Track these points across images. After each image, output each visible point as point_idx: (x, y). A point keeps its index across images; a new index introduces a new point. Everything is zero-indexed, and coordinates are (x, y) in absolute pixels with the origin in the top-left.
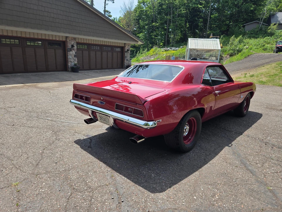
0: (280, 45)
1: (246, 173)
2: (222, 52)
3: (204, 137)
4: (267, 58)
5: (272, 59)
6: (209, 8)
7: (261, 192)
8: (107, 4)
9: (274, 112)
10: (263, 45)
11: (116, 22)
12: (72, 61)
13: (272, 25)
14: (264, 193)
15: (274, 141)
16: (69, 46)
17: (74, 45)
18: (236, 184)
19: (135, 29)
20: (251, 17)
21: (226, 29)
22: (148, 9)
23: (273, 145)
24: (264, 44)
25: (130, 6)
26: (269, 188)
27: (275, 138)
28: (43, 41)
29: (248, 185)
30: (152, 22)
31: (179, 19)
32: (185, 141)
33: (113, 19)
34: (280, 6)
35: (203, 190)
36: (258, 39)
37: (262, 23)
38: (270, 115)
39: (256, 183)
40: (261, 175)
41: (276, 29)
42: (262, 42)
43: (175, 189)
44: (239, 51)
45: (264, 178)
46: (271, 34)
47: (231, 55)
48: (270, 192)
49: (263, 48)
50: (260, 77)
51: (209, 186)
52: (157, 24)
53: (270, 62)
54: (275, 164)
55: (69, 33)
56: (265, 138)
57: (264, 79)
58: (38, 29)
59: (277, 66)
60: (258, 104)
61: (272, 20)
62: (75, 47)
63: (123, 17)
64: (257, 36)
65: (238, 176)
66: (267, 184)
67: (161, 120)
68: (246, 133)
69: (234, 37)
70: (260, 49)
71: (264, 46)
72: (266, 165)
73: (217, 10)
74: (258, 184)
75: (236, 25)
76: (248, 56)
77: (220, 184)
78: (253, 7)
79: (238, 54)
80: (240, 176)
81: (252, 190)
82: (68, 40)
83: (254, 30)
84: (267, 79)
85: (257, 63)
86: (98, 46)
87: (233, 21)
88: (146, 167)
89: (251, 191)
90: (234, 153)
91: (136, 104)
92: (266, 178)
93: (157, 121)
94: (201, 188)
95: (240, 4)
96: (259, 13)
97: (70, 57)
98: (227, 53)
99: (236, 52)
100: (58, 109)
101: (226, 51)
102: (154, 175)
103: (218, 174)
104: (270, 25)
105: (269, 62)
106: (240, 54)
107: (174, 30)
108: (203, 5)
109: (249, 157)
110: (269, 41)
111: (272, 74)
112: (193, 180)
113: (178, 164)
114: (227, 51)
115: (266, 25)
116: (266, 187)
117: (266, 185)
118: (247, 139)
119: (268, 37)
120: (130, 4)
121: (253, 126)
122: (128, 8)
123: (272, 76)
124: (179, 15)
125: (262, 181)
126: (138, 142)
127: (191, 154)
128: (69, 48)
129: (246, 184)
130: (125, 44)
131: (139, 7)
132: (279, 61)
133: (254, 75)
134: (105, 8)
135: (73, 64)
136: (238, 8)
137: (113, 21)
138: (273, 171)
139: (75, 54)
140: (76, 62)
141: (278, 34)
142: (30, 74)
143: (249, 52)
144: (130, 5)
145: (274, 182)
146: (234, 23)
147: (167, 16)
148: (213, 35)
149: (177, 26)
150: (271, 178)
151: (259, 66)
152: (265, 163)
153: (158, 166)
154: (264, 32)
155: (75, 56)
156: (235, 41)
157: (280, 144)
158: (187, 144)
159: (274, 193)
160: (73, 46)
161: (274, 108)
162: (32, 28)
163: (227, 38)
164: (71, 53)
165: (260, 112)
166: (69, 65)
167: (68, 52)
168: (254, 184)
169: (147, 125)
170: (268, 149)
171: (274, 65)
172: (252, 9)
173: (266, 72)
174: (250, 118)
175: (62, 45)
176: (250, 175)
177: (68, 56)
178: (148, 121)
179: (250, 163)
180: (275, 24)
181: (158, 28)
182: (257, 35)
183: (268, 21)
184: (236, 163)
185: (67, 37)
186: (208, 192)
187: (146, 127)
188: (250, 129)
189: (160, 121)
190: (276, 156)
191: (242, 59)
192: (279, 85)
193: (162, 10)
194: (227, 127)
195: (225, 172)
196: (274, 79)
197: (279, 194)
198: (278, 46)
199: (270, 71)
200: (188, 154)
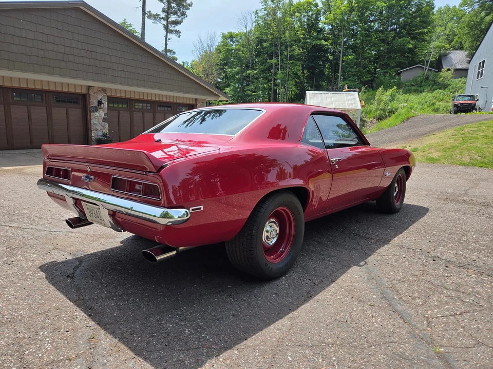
0: (460, 102)
1: (390, 319)
2: (364, 114)
3: (316, 250)
4: (440, 122)
5: (447, 123)
6: (340, 45)
7: (419, 359)
8: (169, 39)
9: (451, 205)
10: (432, 102)
11: (187, 68)
12: (99, 129)
13: (443, 71)
14: (426, 361)
15: (450, 254)
16: (94, 102)
17: (103, 101)
18: (367, 342)
19: (219, 80)
20: (410, 59)
21: (369, 79)
22: (238, 46)
23: (449, 262)
24: (434, 101)
25: (209, 43)
26: (437, 350)
27: (453, 249)
28: (44, 95)
29: (391, 345)
30: (247, 67)
31: (292, 63)
32: (270, 256)
33: (182, 63)
34: (455, 40)
35: (291, 359)
36: (424, 94)
37: (428, 68)
38: (444, 210)
39: (411, 340)
40: (422, 321)
41: (452, 78)
42: (431, 98)
43: (228, 362)
44: (392, 112)
45: (429, 329)
46: (444, 86)
47: (380, 118)
48: (439, 358)
49: (432, 107)
50: (429, 151)
51: (307, 352)
52: (255, 72)
53: (445, 127)
54: (452, 298)
55: (94, 80)
56: (433, 248)
57: (435, 155)
58: (34, 72)
59: (456, 133)
60: (424, 192)
61: (444, 64)
62: (105, 104)
63: (198, 60)
64: (422, 89)
65: (372, 326)
66: (433, 340)
67: (202, 207)
68: (397, 240)
69: (382, 89)
70: (428, 109)
71: (433, 104)
72: (434, 300)
73: (354, 48)
74: (414, 343)
75: (387, 72)
76: (408, 119)
77: (332, 345)
78: (413, 44)
79: (390, 117)
80: (377, 326)
81: (400, 356)
82: (91, 92)
83: (416, 80)
84: (440, 154)
85: (422, 129)
86: (147, 104)
87: (380, 66)
88: (178, 314)
89: (397, 358)
90: (371, 279)
91: (146, 172)
92: (431, 328)
93: (191, 209)
94: (288, 356)
95: (390, 39)
96: (423, 52)
97: (95, 122)
98: (373, 116)
99: (387, 113)
100: (42, 208)
101: (371, 111)
102: (189, 331)
103: (330, 322)
104: (440, 71)
105: (442, 128)
106: (393, 116)
107: (284, 82)
108: (330, 41)
109: (399, 286)
110: (441, 97)
111: (448, 146)
112: (274, 337)
113: (249, 304)
114: (373, 112)
115: (435, 72)
116: (432, 347)
117: (431, 342)
118: (397, 251)
119: (440, 91)
120: (209, 39)
121: (411, 228)
122: (205, 45)
123: (449, 148)
124: (292, 57)
125: (424, 334)
126: (158, 258)
127: (283, 282)
128: (94, 105)
129: (389, 342)
130: (196, 100)
131: (224, 44)
132: (459, 125)
133: (417, 148)
134: (166, 44)
135: (100, 133)
136: (388, 44)
137: (182, 67)
138: (447, 313)
139: (105, 116)
140: (106, 131)
141: (454, 86)
142: (17, 152)
143: (408, 112)
144: (209, 41)
145: (449, 335)
146: (382, 69)
147: (272, 59)
148: (348, 88)
149: (289, 75)
150: (442, 328)
151: (426, 134)
152: (430, 297)
153: (204, 311)
154: (433, 83)
155: (104, 120)
156: (383, 95)
157: (461, 259)
158: (275, 262)
159: (447, 362)
160: (100, 103)
161: (451, 198)
162: (23, 71)
163: (372, 92)
164: (97, 114)
165: (425, 206)
166: (93, 135)
167: (92, 114)
168: (406, 343)
169: (165, 216)
170: (438, 269)
171: (450, 132)
172: (410, 46)
173: (437, 143)
174: (407, 216)
175: (81, 100)
176: (399, 322)
177: (91, 119)
178: (168, 208)
179: (401, 298)
180: (449, 70)
181: (257, 79)
182: (421, 87)
183: (438, 65)
184: (373, 298)
185: (89, 87)
186: (302, 365)
187: (164, 221)
188: (405, 233)
189: (200, 208)
190: (453, 283)
191: (398, 124)
192: (461, 163)
193: (262, 50)
194: (363, 232)
195: (347, 317)
196: (452, 154)
197: (459, 363)
198: (457, 102)
199: (445, 141)
200: (278, 282)
